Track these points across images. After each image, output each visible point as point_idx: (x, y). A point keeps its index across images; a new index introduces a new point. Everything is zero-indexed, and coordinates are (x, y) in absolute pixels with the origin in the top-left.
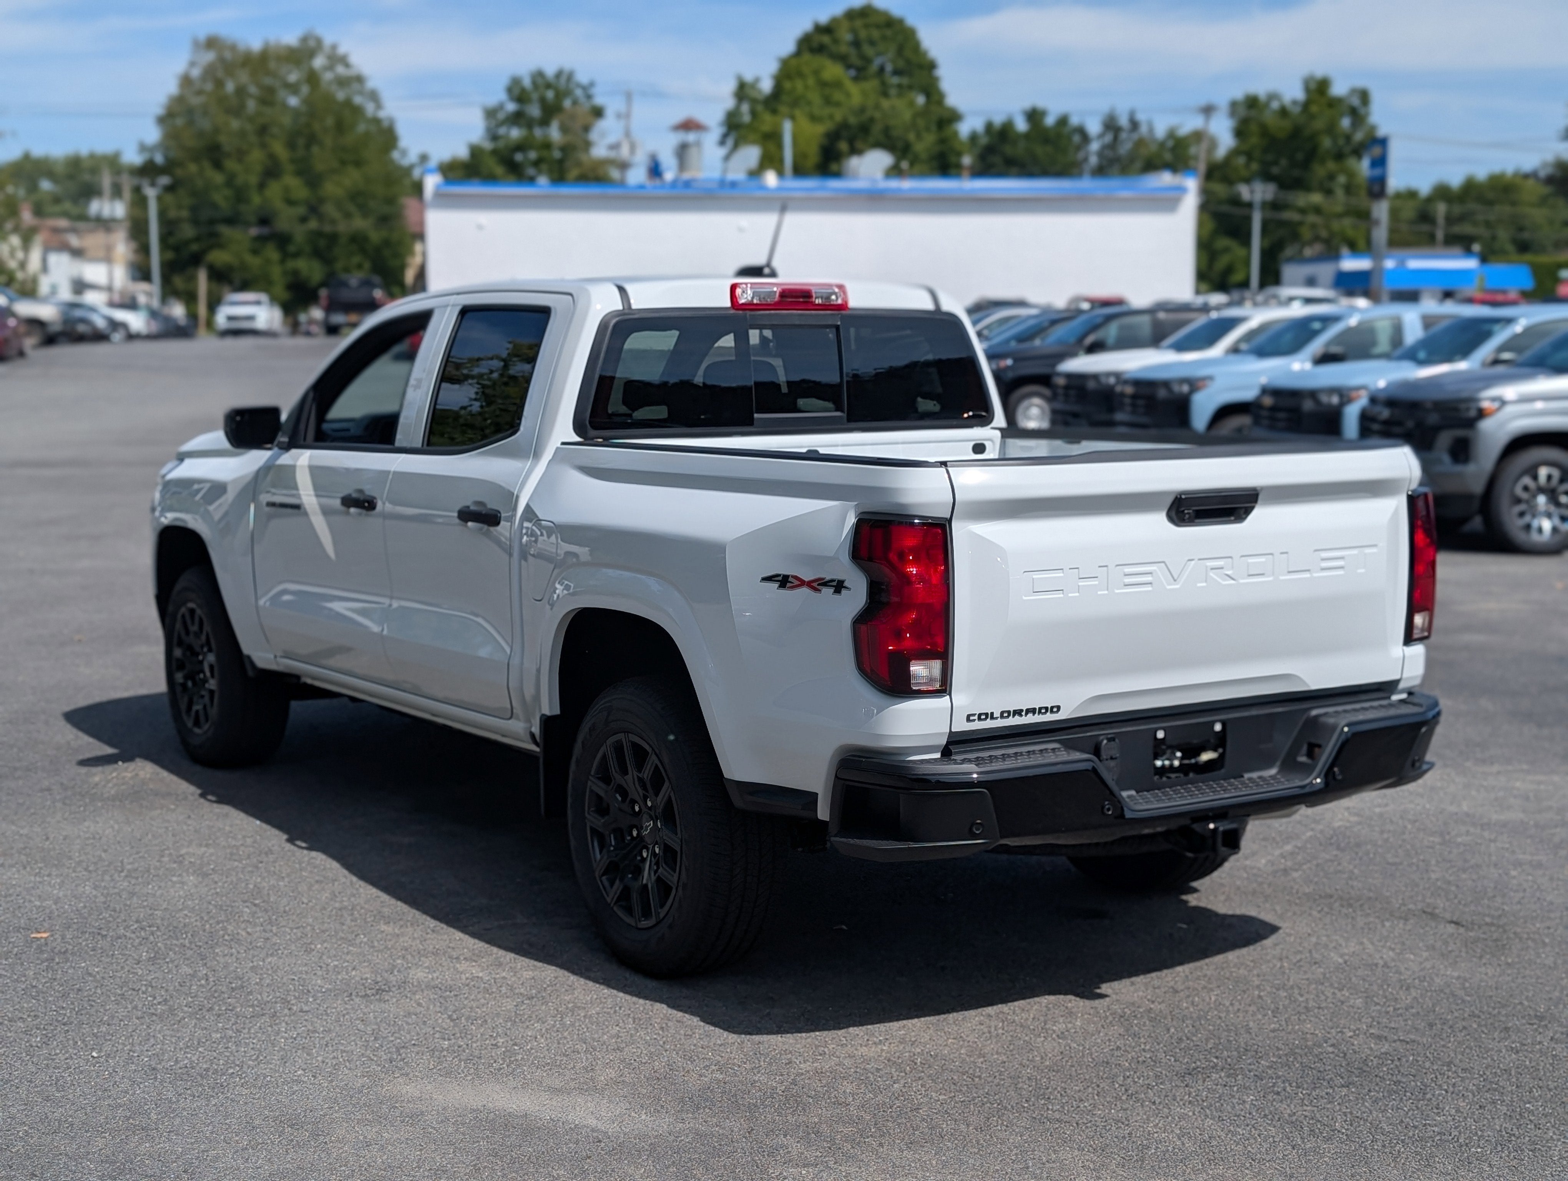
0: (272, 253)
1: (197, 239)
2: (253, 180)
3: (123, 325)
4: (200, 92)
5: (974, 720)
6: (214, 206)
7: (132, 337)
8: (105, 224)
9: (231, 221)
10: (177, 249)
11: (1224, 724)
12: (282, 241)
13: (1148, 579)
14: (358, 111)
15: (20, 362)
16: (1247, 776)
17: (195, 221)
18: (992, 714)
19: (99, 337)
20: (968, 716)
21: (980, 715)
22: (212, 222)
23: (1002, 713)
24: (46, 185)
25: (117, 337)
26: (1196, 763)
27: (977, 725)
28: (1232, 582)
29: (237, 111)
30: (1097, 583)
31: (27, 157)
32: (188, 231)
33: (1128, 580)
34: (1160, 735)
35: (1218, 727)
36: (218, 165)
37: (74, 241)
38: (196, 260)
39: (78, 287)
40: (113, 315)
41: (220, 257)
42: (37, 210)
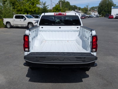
0: (105, 12)
2: (104, 8)
6: (101, 9)
7: (95, 17)
8: (95, 11)
9: (103, 10)
12: (106, 11)
14: (112, 3)
19: (92, 17)
29: (104, 4)
32: (100, 11)
36: (102, 7)
38: (100, 13)
39: (94, 14)
40: (93, 16)
41: (102, 12)
42: (93, 10)
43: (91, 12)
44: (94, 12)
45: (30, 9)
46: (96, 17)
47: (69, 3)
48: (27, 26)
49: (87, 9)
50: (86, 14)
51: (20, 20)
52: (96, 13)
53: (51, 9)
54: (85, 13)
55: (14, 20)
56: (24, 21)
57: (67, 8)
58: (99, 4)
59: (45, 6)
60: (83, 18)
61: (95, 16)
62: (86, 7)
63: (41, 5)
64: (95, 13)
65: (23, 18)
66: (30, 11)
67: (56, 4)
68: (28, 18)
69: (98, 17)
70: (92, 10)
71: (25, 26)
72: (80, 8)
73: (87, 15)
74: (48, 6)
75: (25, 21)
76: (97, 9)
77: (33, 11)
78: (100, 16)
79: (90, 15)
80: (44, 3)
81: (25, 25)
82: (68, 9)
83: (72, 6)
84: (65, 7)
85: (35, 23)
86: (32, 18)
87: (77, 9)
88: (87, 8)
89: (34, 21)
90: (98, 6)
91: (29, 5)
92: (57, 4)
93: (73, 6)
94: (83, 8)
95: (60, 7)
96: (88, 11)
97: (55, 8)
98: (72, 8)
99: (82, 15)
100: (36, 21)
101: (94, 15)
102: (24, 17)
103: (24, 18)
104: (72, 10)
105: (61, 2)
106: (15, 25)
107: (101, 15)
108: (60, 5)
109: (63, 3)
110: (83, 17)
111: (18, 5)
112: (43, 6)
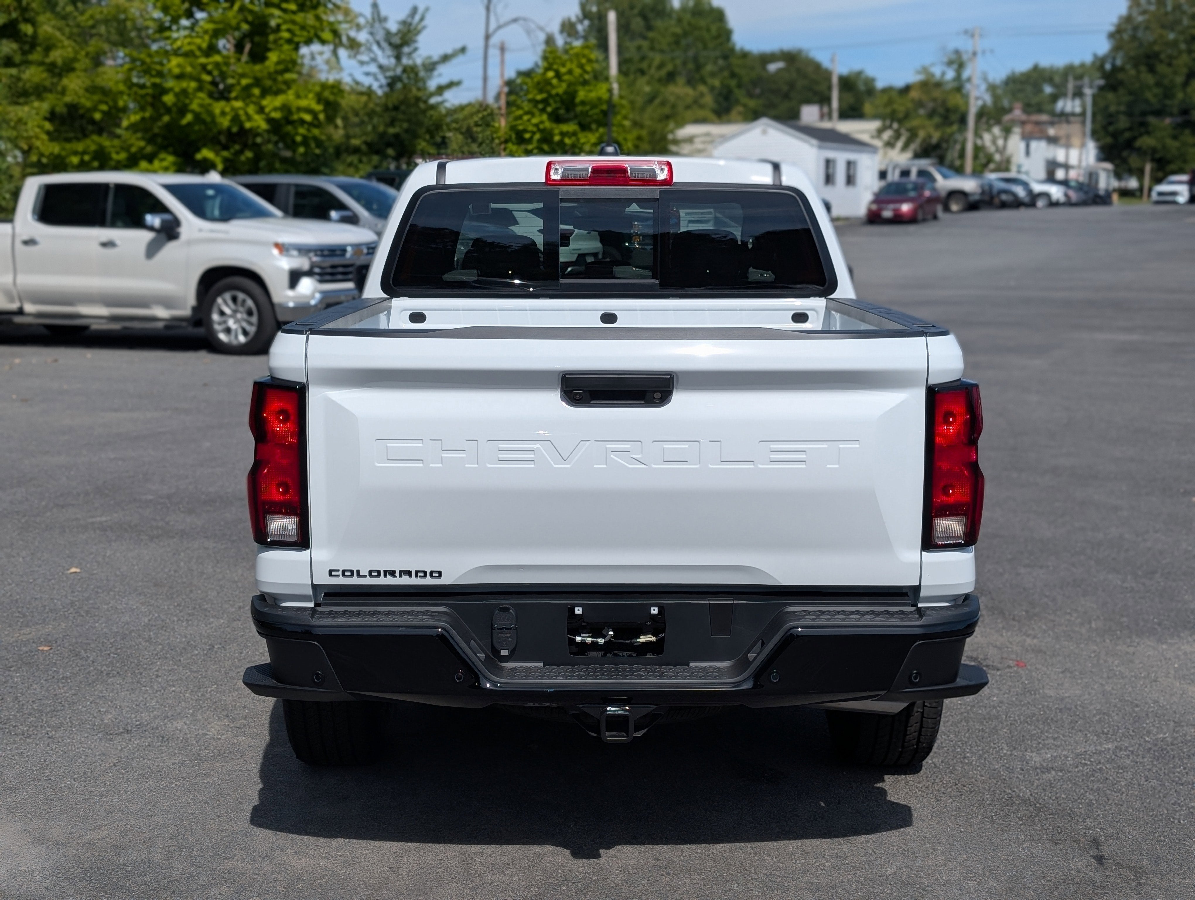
0: (1188, 138)
1: (1130, 129)
2: (1179, 80)
3: (1046, 195)
4: (1144, 12)
5: (338, 576)
6: (1147, 101)
7: (1053, 204)
8: (1064, 117)
9: (1159, 113)
10: (1115, 135)
11: (661, 609)
13: (530, 456)
15: (933, 223)
16: (692, 664)
17: (1129, 114)
18: (358, 571)
19: (1017, 204)
20: (330, 572)
21: (344, 572)
22: (1144, 114)
23: (370, 572)
24: (1048, 89)
25: (1040, 203)
26: (632, 643)
27: (341, 581)
28: (644, 466)
29: (1171, 27)
30: (464, 455)
31: (1036, 68)
33: (502, 456)
34: (578, 611)
35: (654, 611)
36: (1152, 70)
37: (1051, 132)
38: (1129, 144)
39: (1052, 166)
40: (1037, 188)
41: (1146, 141)
42: (1029, 108)
43: (1007, 131)
44: (1053, 141)
45: (218, 107)
46: (1069, 203)
47: (719, 15)
48: (186, 312)
49: (955, 100)
50: (941, 161)
51: (108, 244)
52: (1068, 146)
53: (482, 106)
54: (924, 152)
55: (30, 242)
56: (152, 250)
57: (691, 82)
58: (1116, 35)
59: (411, 71)
60: (898, 220)
61: (1056, 192)
62: (937, 71)
63: (354, 45)
64: (1060, 155)
65: (138, 223)
66: (225, 122)
67: (550, 40)
68: (200, 212)
69: (1102, 200)
70: (1018, 113)
71: (161, 313)
72: (870, 91)
73: (959, 171)
74: (446, 58)
75: (171, 249)
76: (1078, 94)
77: (260, 123)
78: (1125, 193)
79: (992, 176)
80: (393, 26)
81: (167, 302)
82: (709, 100)
83: (766, 59)
84: (671, 77)
85: (295, 277)
86: (259, 214)
87: (824, 100)
88: (959, 87)
89: (282, 248)
90: (1099, 63)
91: (212, 49)
92: (568, 28)
93: (773, 67)
94: (906, 90)
95: (601, 76)
96: (963, 120)
97: (543, 85)
98: (756, 82)
99: (894, 176)
100: (303, 250)
101: (1051, 179)
102: (159, 207)
103: (154, 220)
104: (753, 116)
105: (612, 17)
106: (37, 299)
107: (1140, 174)
108: (603, 46)
109: (637, 23)
110: (905, 208)
111: (56, 56)
112: (385, 58)
